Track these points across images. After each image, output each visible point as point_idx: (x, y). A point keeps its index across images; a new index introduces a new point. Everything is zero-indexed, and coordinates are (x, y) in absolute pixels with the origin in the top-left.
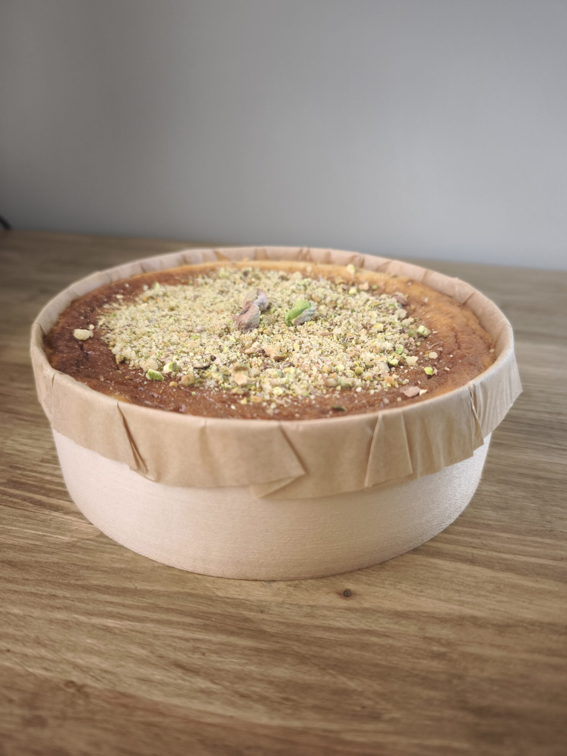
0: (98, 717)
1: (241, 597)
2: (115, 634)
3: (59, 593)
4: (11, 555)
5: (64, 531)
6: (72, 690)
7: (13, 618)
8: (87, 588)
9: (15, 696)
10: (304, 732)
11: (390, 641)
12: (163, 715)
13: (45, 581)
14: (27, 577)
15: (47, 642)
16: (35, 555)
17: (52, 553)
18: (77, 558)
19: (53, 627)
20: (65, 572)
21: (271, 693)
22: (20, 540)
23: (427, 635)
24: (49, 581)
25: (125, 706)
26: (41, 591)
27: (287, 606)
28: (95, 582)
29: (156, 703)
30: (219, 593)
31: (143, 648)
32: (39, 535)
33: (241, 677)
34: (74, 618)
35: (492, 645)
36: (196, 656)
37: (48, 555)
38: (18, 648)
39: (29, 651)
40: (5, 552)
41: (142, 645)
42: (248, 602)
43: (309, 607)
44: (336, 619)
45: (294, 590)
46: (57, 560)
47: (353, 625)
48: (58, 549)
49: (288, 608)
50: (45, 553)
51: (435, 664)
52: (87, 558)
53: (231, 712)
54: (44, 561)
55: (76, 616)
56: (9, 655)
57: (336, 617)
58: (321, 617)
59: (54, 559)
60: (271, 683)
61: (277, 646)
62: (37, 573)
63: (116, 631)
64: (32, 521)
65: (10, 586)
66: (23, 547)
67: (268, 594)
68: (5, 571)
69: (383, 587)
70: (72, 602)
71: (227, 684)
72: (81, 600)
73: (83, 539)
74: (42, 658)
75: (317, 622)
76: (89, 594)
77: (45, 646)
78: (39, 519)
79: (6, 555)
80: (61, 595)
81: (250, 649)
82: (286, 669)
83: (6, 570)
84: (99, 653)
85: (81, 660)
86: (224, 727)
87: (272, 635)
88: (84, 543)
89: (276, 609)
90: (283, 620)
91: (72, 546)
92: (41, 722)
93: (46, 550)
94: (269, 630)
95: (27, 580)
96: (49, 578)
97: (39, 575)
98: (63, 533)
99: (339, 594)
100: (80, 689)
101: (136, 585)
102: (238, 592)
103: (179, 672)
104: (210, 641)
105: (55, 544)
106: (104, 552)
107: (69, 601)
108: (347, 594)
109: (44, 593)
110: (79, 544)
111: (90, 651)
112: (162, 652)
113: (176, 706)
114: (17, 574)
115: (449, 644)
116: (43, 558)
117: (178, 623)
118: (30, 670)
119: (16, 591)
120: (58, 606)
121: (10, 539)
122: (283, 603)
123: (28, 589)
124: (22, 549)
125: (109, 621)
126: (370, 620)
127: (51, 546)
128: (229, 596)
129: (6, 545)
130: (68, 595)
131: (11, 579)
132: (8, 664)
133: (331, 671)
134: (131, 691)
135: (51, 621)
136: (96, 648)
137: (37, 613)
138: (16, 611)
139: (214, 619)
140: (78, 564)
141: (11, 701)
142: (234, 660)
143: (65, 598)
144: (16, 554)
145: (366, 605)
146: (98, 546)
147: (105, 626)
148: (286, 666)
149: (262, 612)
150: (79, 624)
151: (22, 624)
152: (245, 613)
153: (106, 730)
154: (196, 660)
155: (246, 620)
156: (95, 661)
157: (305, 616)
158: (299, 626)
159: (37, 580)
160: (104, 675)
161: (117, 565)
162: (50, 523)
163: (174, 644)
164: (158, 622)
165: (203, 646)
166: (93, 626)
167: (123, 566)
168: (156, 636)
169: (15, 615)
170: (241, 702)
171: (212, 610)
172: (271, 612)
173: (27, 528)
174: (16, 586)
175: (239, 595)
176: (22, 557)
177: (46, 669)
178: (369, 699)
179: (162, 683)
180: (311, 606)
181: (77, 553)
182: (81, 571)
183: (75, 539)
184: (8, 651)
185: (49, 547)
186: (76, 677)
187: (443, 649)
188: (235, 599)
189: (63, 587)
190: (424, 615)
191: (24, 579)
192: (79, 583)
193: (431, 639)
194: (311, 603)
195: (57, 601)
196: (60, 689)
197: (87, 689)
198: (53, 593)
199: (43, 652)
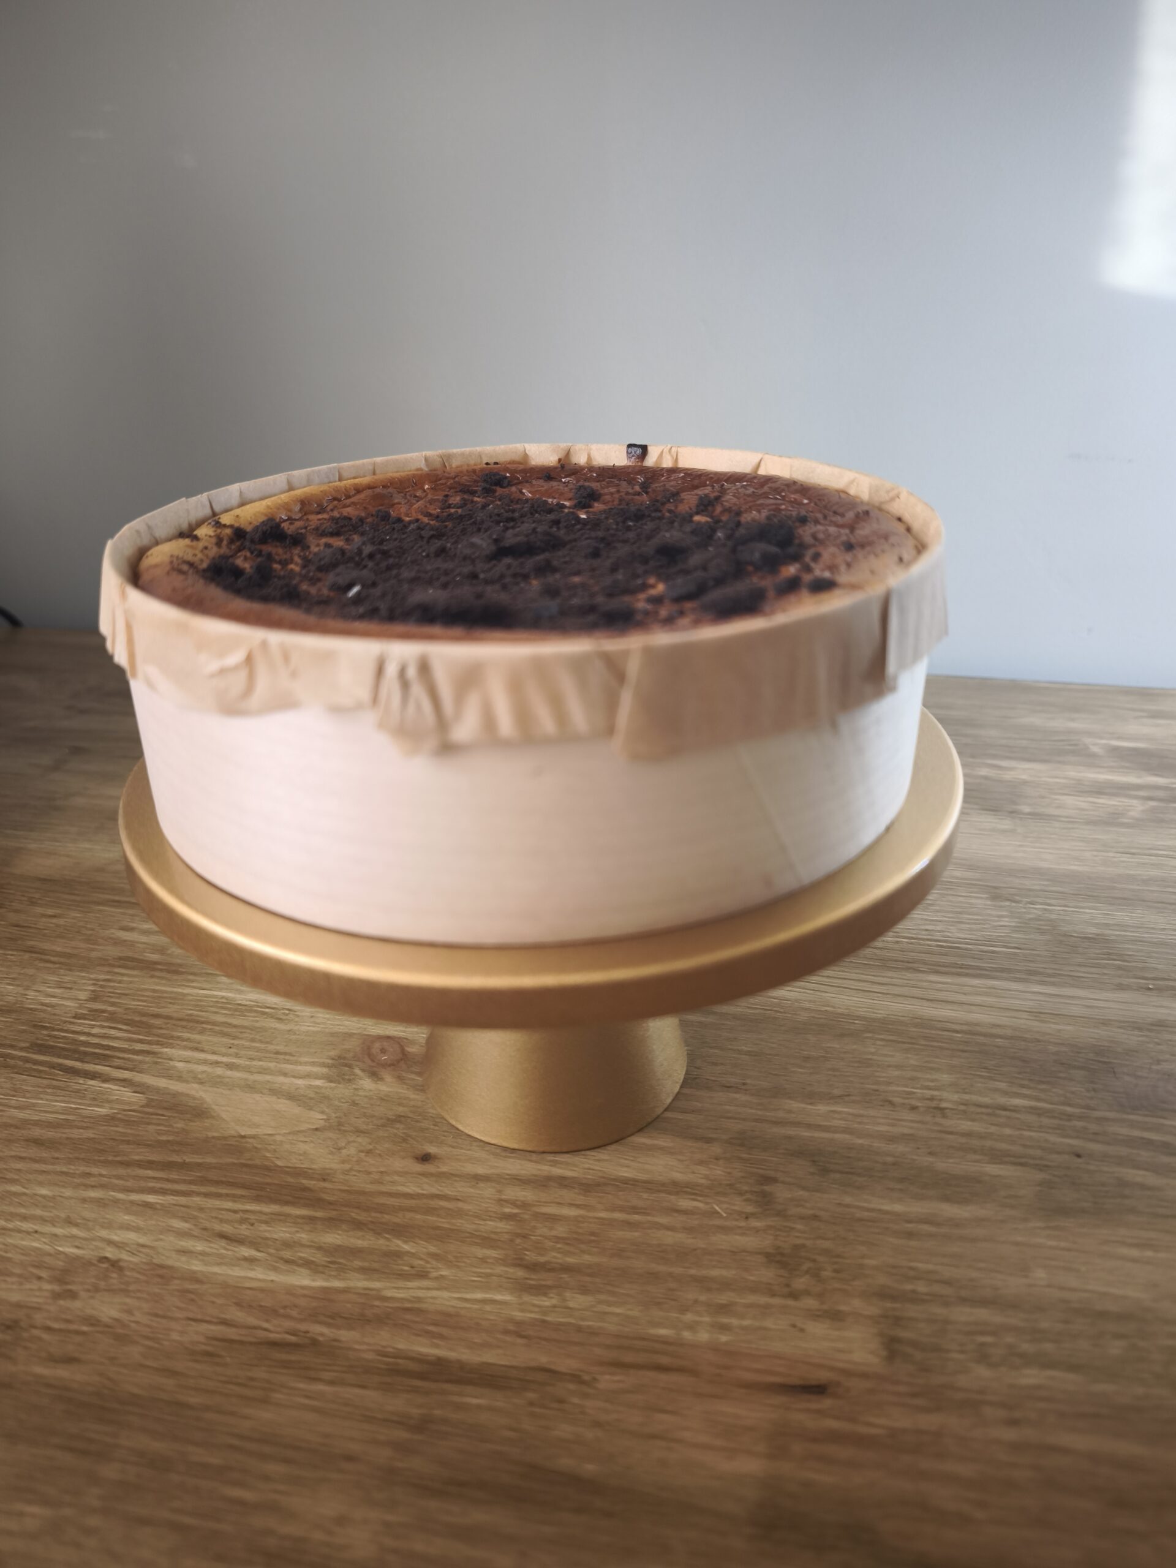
0: (132, 1288)
1: (302, 1166)
2: (155, 1209)
3: (95, 1170)
4: (37, 1132)
5: (101, 1102)
6: (105, 1265)
7: (40, 1199)
8: (127, 1164)
9: (44, 1274)
10: (345, 1291)
11: (460, 1205)
12: (199, 1281)
13: (78, 1159)
14: (56, 1155)
15: (79, 1221)
16: (67, 1131)
17: (86, 1128)
18: (117, 1132)
19: (86, 1206)
20: (101, 1148)
21: (319, 1258)
22: (47, 1115)
23: (503, 1197)
24: (83, 1159)
25: (161, 1276)
26: (73, 1170)
27: (354, 1173)
28: (137, 1158)
29: (195, 1272)
30: (279, 1163)
31: (186, 1222)
32: (71, 1108)
33: (287, 1245)
34: (110, 1196)
35: (571, 1205)
36: (244, 1226)
37: (81, 1131)
38: (48, 1229)
39: (59, 1231)
40: (29, 1129)
41: (184, 1219)
42: (310, 1171)
43: (379, 1174)
44: (406, 1184)
45: (366, 1156)
46: (92, 1136)
47: (423, 1190)
48: (93, 1123)
49: (355, 1175)
50: (79, 1128)
51: (502, 1226)
52: (129, 1131)
53: (273, 1276)
54: (77, 1137)
55: (112, 1193)
56: (36, 1235)
57: (406, 1183)
58: (390, 1183)
59: (90, 1134)
60: (319, 1248)
61: (333, 1214)
62: (69, 1150)
63: (158, 1206)
64: (63, 1093)
65: (37, 1166)
66: (51, 1122)
67: (336, 1161)
68: (31, 1151)
69: (469, 1150)
70: (109, 1179)
71: (272, 1251)
72: (119, 1177)
73: (125, 1110)
74: (74, 1237)
75: (383, 1188)
76: (128, 1171)
77: (76, 1225)
78: (71, 1089)
79: (31, 1133)
80: (96, 1173)
81: (303, 1217)
82: (339, 1234)
83: (32, 1149)
84: (137, 1229)
85: (117, 1236)
86: (262, 1290)
87: (330, 1203)
88: (125, 1115)
89: (341, 1177)
90: (346, 1188)
91: (110, 1119)
92: (73, 1295)
93: (79, 1125)
94: (328, 1198)
95: (57, 1158)
96: (82, 1156)
97: (71, 1153)
98: (100, 1104)
99: (417, 1158)
100: (115, 1264)
101: (185, 1158)
102: (301, 1160)
103: (223, 1243)
104: (261, 1212)
105: (90, 1117)
106: (149, 1124)
107: (105, 1179)
108: (425, 1158)
109: (77, 1172)
110: (119, 1116)
111: (128, 1227)
112: (207, 1224)
113: (216, 1274)
114: (46, 1153)
115: (524, 1205)
116: (75, 1133)
117: (227, 1195)
118: (60, 1249)
119: (44, 1171)
120: (93, 1184)
121: (37, 1115)
122: (351, 1169)
123: (58, 1168)
124: (50, 1125)
125: (150, 1196)
126: (444, 1184)
127: (85, 1120)
128: (290, 1165)
129: (32, 1122)
130: (104, 1173)
131: (37, 1158)
132: (36, 1244)
133: (387, 1236)
134: (170, 1263)
135: (84, 1200)
136: (134, 1224)
137: (68, 1192)
138: (44, 1191)
139: (268, 1190)
140: (117, 1138)
141: (40, 1278)
142: (284, 1229)
143: (101, 1175)
144: (43, 1131)
145: (444, 1169)
146: (143, 1118)
147: (144, 1202)
148: (340, 1232)
149: (324, 1180)
150: (116, 1201)
151: (51, 1204)
152: (304, 1181)
153: (138, 1298)
154: (244, 1230)
155: (306, 1189)
156: (132, 1236)
157: (371, 1183)
158: (364, 1193)
159: (69, 1158)
160: (142, 1249)
161: (164, 1138)
162: (84, 1093)
163: (220, 1216)
164: (206, 1195)
165: (252, 1217)
166: (132, 1202)
167: (171, 1138)
168: (201, 1209)
169: (44, 1197)
170: (284, 1267)
171: (269, 1180)
172: (334, 1180)
173: (57, 1101)
174: (44, 1166)
175: (302, 1164)
176: (50, 1134)
177: (77, 1247)
178: (421, 1259)
179: (203, 1254)
180: (382, 1172)
181: (117, 1126)
182: (121, 1147)
183: (116, 1111)
184: (36, 1232)
185: (84, 1121)
186: (110, 1253)
187: (516, 1211)
188: (296, 1168)
189: (99, 1164)
190: (507, 1177)
191: (53, 1158)
192: (118, 1159)
193: (506, 1201)
194: (382, 1169)
195: (92, 1179)
196: (94, 1265)
197: (121, 1264)
198: (88, 1171)
199: (75, 1231)
